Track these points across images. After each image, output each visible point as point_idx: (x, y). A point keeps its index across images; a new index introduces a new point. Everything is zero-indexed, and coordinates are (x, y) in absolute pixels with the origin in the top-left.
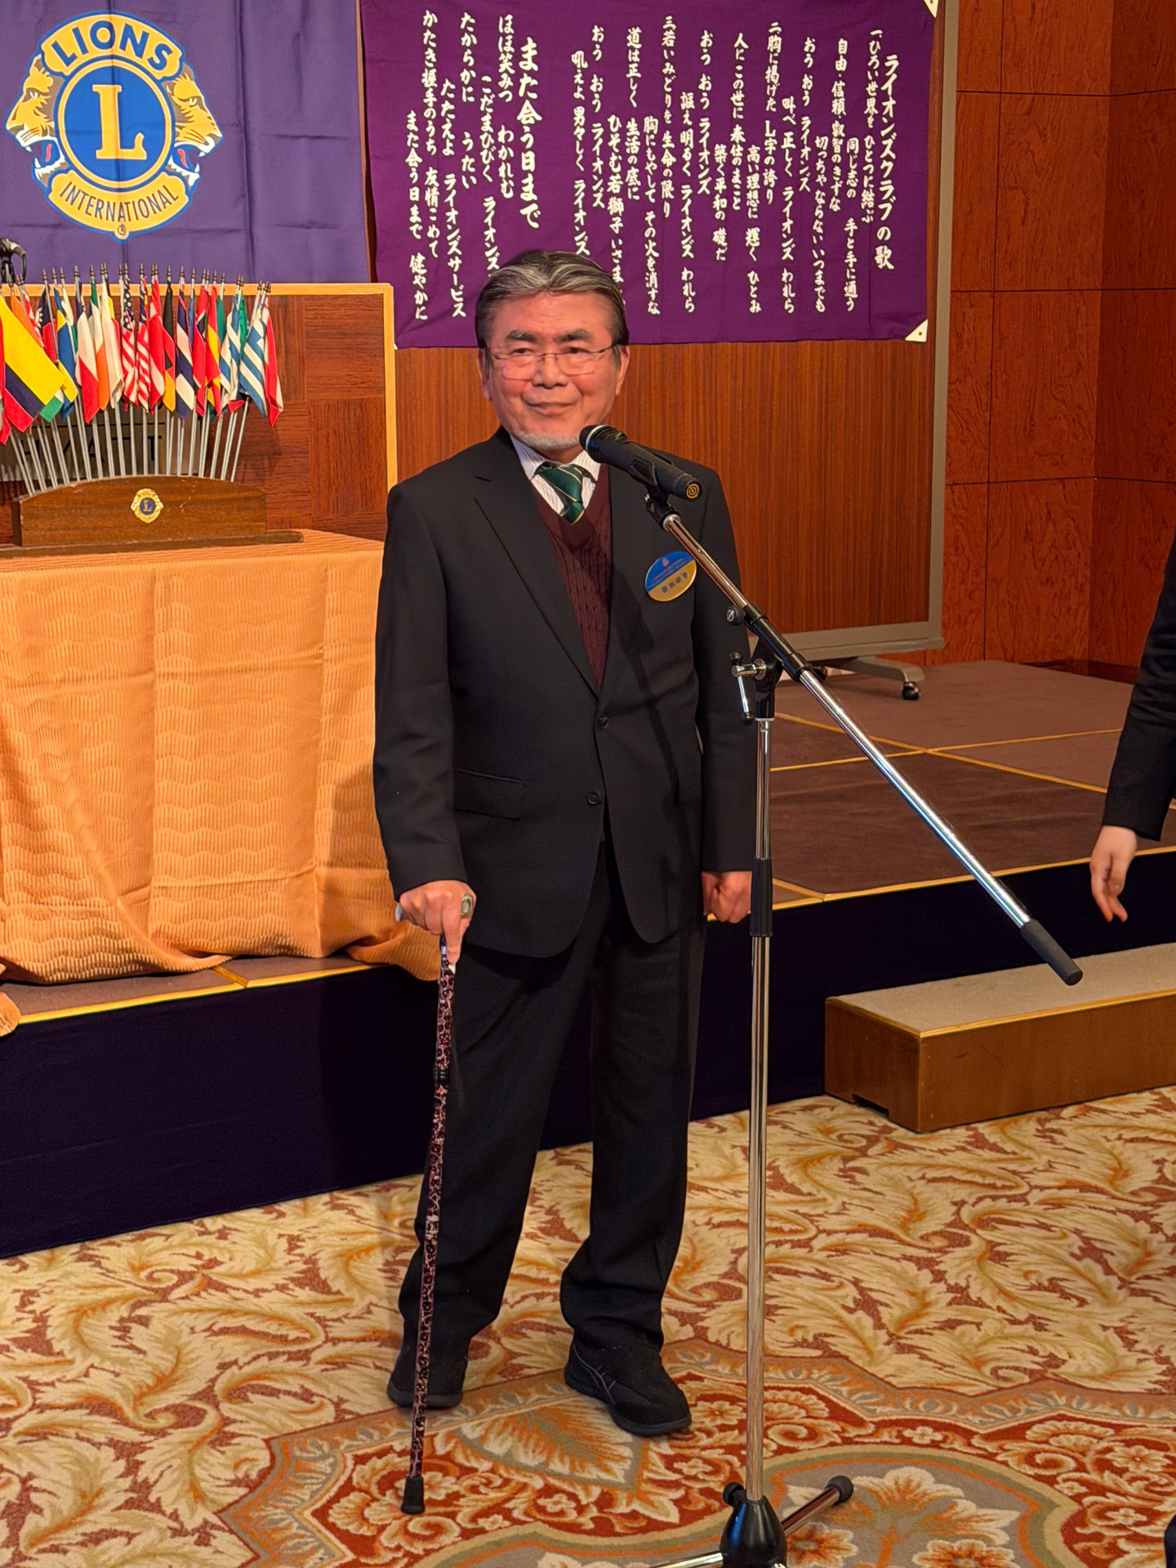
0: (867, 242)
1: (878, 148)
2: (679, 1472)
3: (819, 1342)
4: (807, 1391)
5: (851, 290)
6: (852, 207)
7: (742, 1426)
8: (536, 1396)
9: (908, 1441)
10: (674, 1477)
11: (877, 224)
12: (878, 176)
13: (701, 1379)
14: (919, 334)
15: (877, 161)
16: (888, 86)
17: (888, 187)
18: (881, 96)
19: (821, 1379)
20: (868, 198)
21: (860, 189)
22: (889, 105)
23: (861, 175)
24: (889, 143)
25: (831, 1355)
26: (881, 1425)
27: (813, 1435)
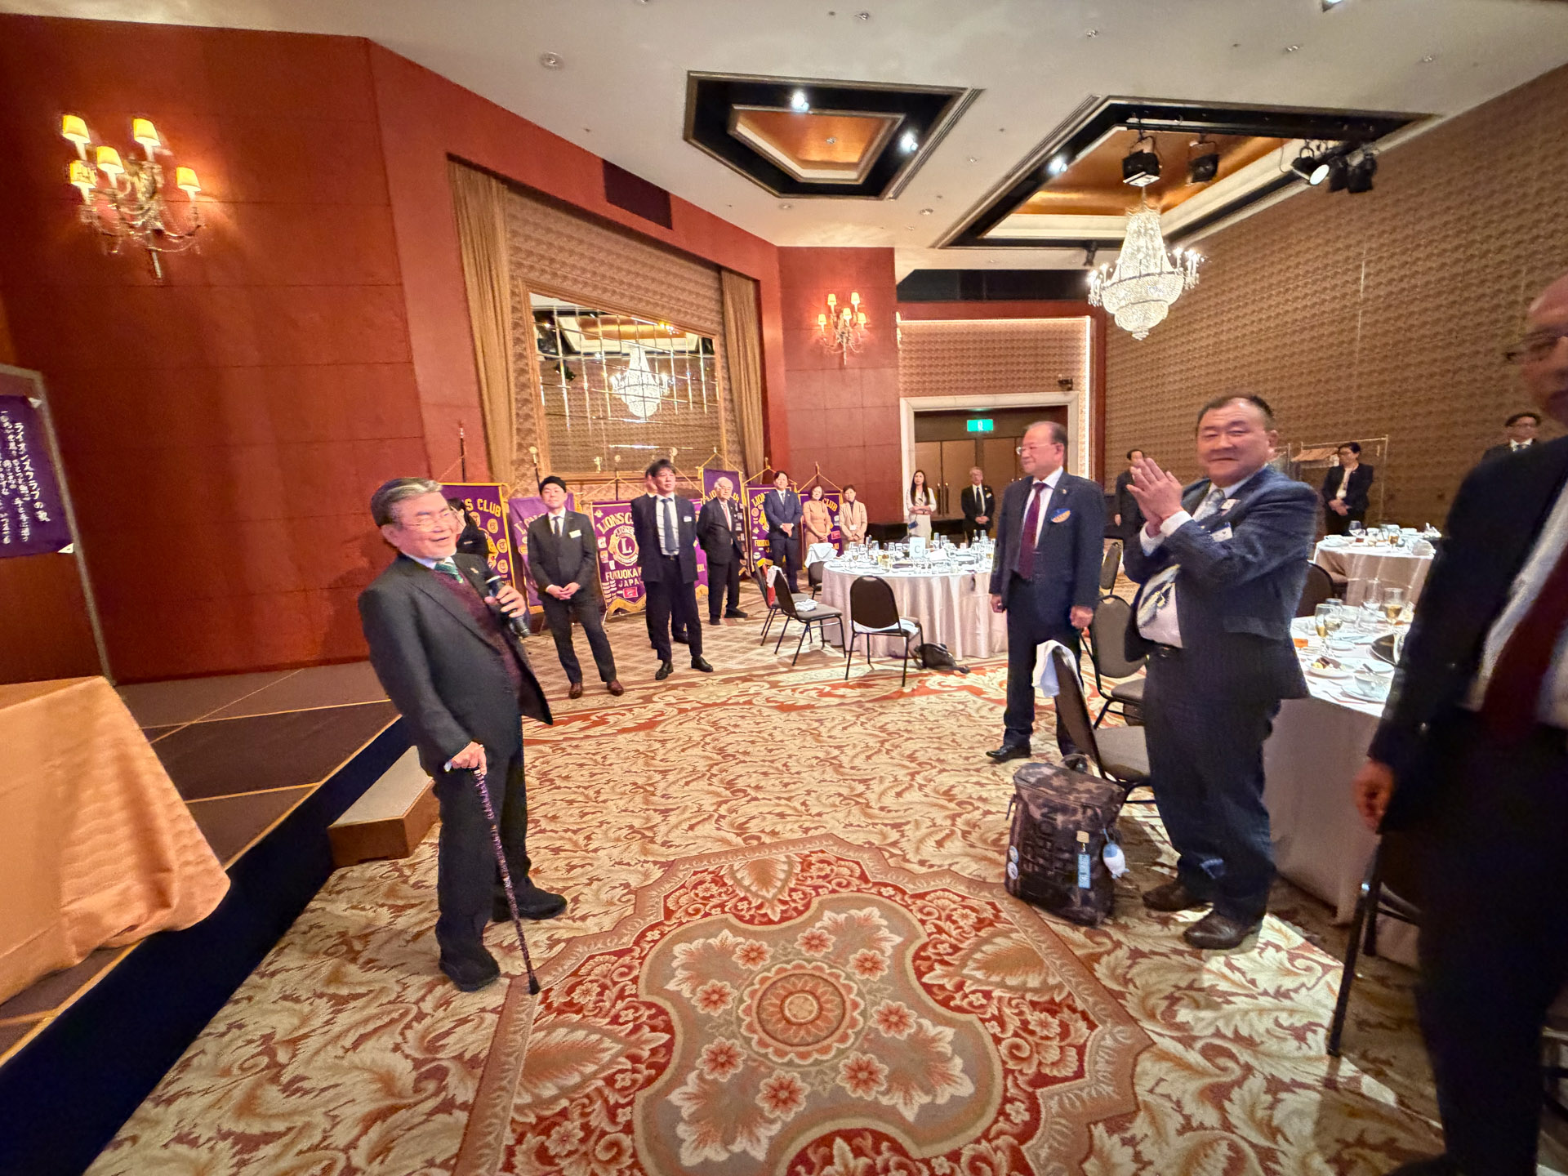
0: (30, 508)
1: (22, 467)
2: (627, 1022)
3: (553, 942)
4: (592, 957)
5: (26, 532)
6: (16, 493)
7: (604, 987)
8: (512, 1059)
9: (655, 942)
10: (631, 1025)
11: (33, 501)
12: (26, 479)
13: (551, 990)
14: (68, 549)
15: (23, 472)
16: (20, 437)
17: (34, 485)
18: (17, 442)
19: (583, 951)
20: (24, 489)
21: (18, 485)
22: (22, 446)
23: (16, 478)
24: (27, 463)
25: (568, 941)
26: (637, 943)
27: (631, 968)
